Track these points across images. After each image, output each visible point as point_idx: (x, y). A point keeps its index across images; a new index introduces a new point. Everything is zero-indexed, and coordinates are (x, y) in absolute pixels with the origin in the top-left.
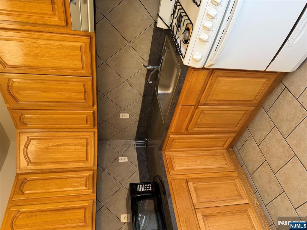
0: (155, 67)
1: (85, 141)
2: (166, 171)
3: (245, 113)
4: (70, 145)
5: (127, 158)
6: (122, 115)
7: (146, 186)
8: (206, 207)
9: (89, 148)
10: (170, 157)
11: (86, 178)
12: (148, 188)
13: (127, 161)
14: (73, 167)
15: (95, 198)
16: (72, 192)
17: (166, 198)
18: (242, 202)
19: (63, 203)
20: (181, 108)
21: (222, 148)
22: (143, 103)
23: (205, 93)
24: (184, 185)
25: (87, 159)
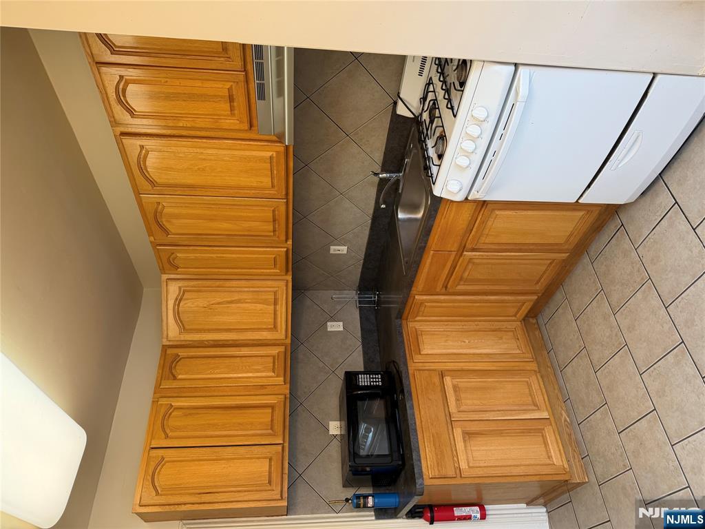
0: (394, 175)
1: (271, 297)
2: (408, 356)
3: (551, 263)
4: (246, 303)
5: (341, 323)
6: (334, 249)
7: (373, 378)
8: (472, 419)
9: (278, 307)
10: (416, 331)
11: (274, 357)
12: (376, 382)
13: (341, 329)
14: (252, 338)
15: (288, 392)
16: (251, 380)
17: (404, 399)
18: (536, 415)
19: (238, 397)
20: (433, 255)
21: (514, 318)
22: (371, 229)
23: (473, 232)
24: (436, 380)
25: (275, 326)
